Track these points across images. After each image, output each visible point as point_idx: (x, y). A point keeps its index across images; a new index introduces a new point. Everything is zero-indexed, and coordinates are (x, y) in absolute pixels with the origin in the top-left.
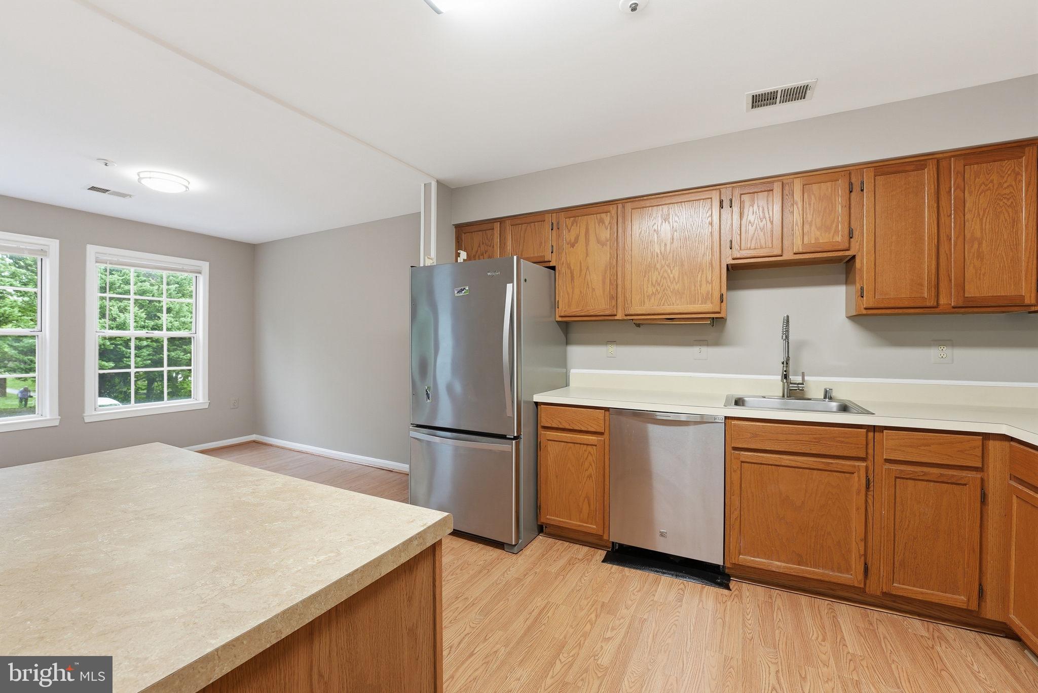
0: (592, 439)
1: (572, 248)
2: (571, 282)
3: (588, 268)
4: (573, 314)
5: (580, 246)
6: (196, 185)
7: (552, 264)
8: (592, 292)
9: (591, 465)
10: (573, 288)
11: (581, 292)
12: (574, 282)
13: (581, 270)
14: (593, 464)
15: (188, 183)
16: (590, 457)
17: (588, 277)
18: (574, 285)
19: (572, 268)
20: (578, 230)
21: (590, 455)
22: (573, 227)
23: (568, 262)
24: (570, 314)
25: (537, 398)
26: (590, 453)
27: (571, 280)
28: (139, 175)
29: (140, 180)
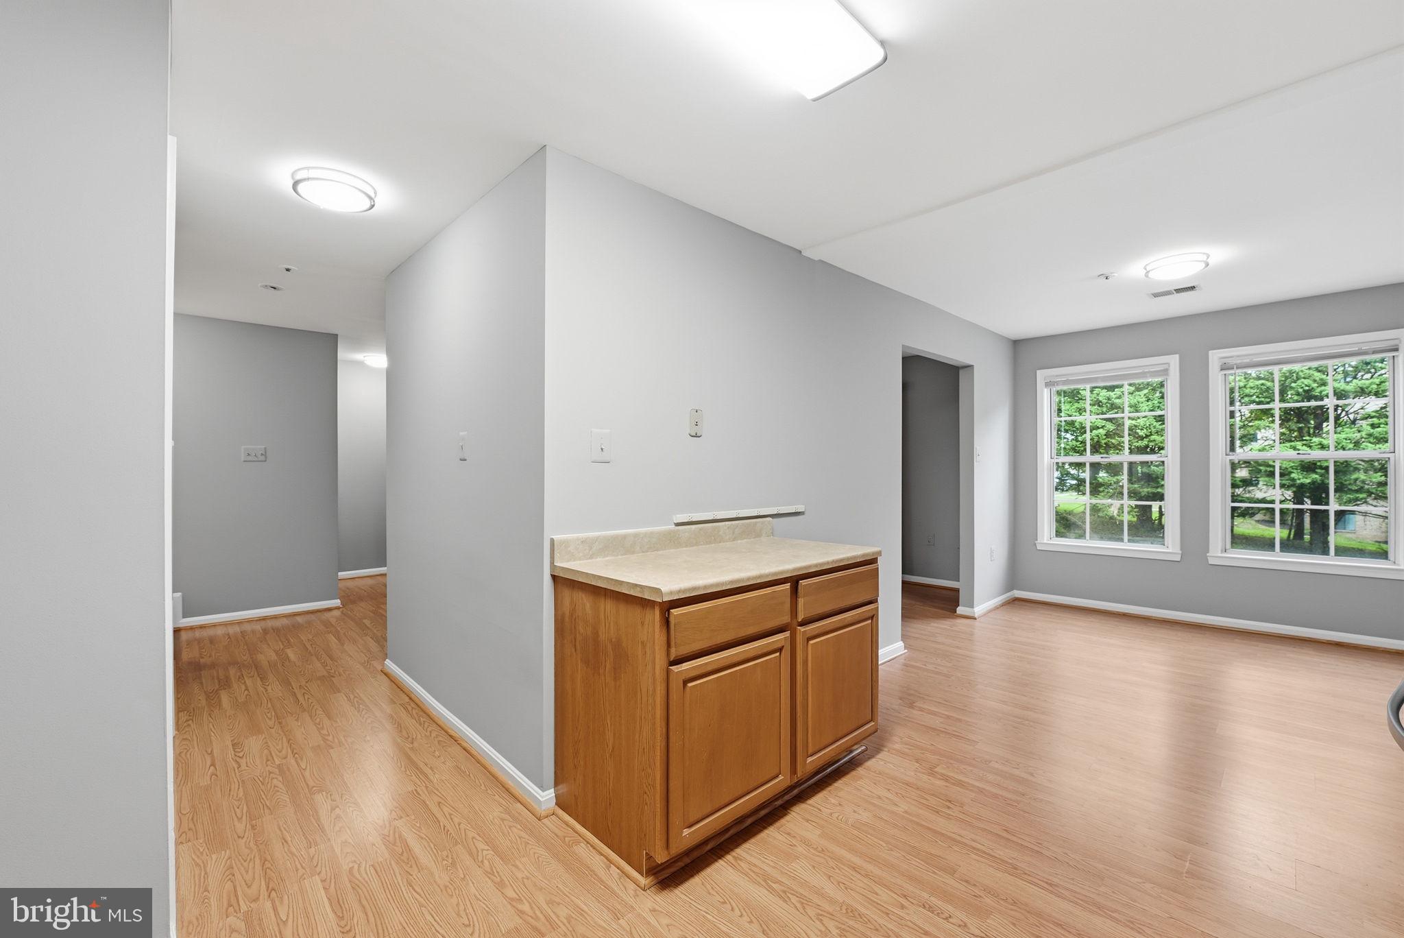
6: (1216, 253)
28: (1146, 269)
29: (1147, 276)
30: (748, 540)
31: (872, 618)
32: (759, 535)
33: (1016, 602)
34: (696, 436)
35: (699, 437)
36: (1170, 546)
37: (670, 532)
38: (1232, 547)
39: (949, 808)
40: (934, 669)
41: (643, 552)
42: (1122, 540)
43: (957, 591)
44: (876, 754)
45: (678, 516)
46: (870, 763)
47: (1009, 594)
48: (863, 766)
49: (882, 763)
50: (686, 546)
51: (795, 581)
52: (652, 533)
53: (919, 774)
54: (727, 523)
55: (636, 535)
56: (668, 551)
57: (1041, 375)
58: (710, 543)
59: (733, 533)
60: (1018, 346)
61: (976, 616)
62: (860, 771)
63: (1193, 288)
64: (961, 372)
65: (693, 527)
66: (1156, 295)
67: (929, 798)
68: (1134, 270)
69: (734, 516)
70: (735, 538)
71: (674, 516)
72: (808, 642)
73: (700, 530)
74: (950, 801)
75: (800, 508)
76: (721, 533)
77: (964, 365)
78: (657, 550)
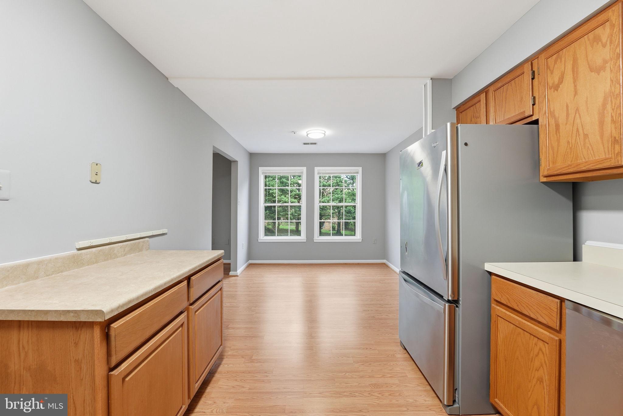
0: (542, 333)
1: (556, 92)
2: (556, 133)
3: (577, 110)
4: (558, 172)
5: (567, 85)
6: (329, 132)
7: (534, 118)
8: (584, 140)
9: (542, 365)
10: (558, 141)
11: (568, 142)
12: (559, 133)
13: (568, 115)
14: (544, 366)
15: (324, 132)
16: (541, 355)
17: (578, 121)
18: (560, 136)
19: (557, 115)
20: (563, 66)
21: (541, 353)
22: (556, 66)
23: (552, 110)
24: (555, 173)
25: (489, 267)
26: (540, 349)
27: (556, 131)
28: (307, 133)
29: (307, 135)
30: (134, 254)
31: (221, 289)
32: (141, 250)
33: (250, 265)
34: (96, 183)
35: (98, 183)
36: (303, 237)
37: (73, 256)
38: (320, 236)
39: (267, 376)
40: (230, 305)
41: (47, 276)
42: (288, 235)
43: (230, 264)
44: (221, 362)
45: (80, 242)
46: (220, 369)
47: (247, 263)
48: (218, 372)
49: (226, 366)
50: (88, 265)
51: (188, 278)
52: (56, 259)
53: (246, 364)
54: (120, 244)
55: (40, 263)
56: (72, 271)
57: (261, 169)
58: (107, 259)
59: (124, 251)
60: (252, 156)
61: (238, 275)
62: (217, 376)
63: (315, 144)
64: (232, 164)
65: (94, 249)
66: (304, 144)
67: (257, 376)
68: (303, 133)
69: (124, 239)
70: (125, 254)
71: (76, 243)
72: (195, 313)
73: (99, 251)
74: (266, 372)
75: (164, 231)
76: (115, 251)
77: (234, 160)
78: (62, 272)
